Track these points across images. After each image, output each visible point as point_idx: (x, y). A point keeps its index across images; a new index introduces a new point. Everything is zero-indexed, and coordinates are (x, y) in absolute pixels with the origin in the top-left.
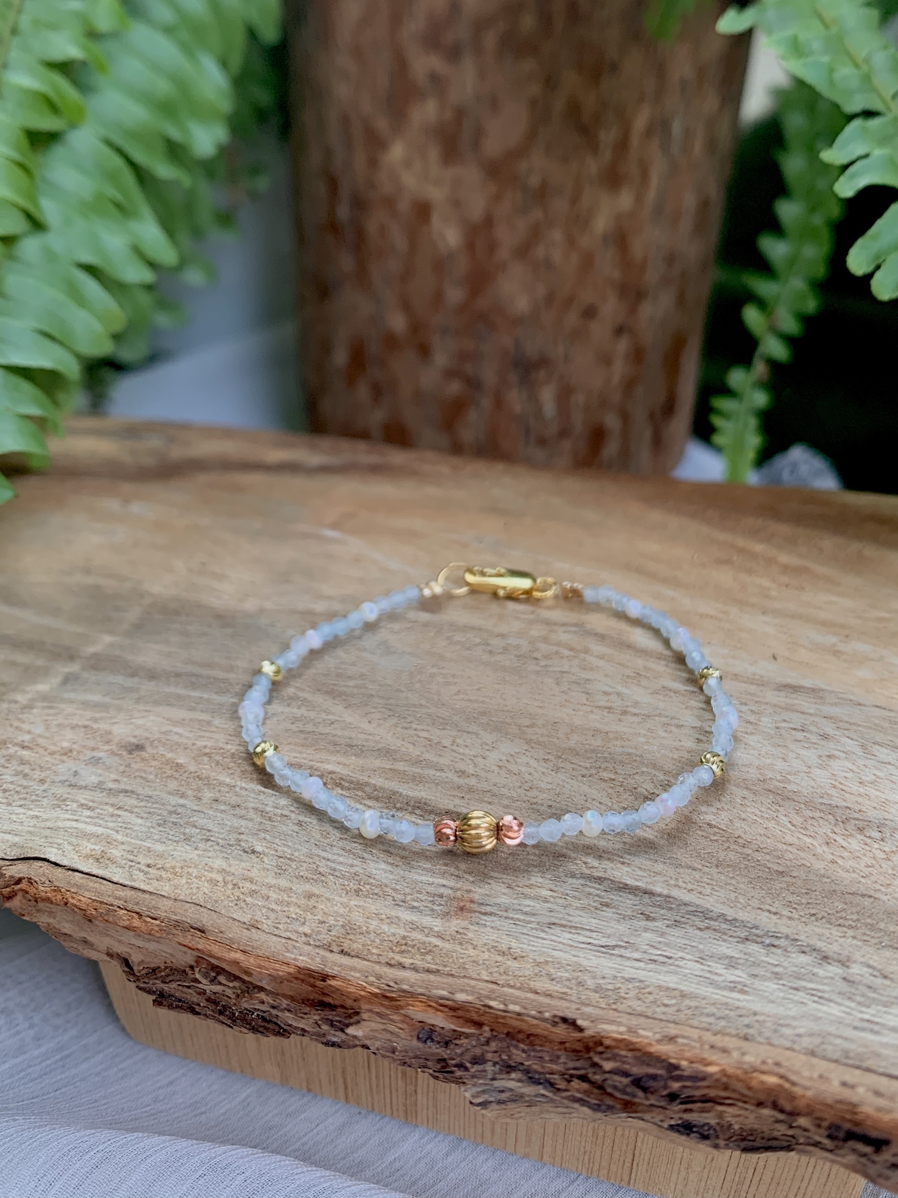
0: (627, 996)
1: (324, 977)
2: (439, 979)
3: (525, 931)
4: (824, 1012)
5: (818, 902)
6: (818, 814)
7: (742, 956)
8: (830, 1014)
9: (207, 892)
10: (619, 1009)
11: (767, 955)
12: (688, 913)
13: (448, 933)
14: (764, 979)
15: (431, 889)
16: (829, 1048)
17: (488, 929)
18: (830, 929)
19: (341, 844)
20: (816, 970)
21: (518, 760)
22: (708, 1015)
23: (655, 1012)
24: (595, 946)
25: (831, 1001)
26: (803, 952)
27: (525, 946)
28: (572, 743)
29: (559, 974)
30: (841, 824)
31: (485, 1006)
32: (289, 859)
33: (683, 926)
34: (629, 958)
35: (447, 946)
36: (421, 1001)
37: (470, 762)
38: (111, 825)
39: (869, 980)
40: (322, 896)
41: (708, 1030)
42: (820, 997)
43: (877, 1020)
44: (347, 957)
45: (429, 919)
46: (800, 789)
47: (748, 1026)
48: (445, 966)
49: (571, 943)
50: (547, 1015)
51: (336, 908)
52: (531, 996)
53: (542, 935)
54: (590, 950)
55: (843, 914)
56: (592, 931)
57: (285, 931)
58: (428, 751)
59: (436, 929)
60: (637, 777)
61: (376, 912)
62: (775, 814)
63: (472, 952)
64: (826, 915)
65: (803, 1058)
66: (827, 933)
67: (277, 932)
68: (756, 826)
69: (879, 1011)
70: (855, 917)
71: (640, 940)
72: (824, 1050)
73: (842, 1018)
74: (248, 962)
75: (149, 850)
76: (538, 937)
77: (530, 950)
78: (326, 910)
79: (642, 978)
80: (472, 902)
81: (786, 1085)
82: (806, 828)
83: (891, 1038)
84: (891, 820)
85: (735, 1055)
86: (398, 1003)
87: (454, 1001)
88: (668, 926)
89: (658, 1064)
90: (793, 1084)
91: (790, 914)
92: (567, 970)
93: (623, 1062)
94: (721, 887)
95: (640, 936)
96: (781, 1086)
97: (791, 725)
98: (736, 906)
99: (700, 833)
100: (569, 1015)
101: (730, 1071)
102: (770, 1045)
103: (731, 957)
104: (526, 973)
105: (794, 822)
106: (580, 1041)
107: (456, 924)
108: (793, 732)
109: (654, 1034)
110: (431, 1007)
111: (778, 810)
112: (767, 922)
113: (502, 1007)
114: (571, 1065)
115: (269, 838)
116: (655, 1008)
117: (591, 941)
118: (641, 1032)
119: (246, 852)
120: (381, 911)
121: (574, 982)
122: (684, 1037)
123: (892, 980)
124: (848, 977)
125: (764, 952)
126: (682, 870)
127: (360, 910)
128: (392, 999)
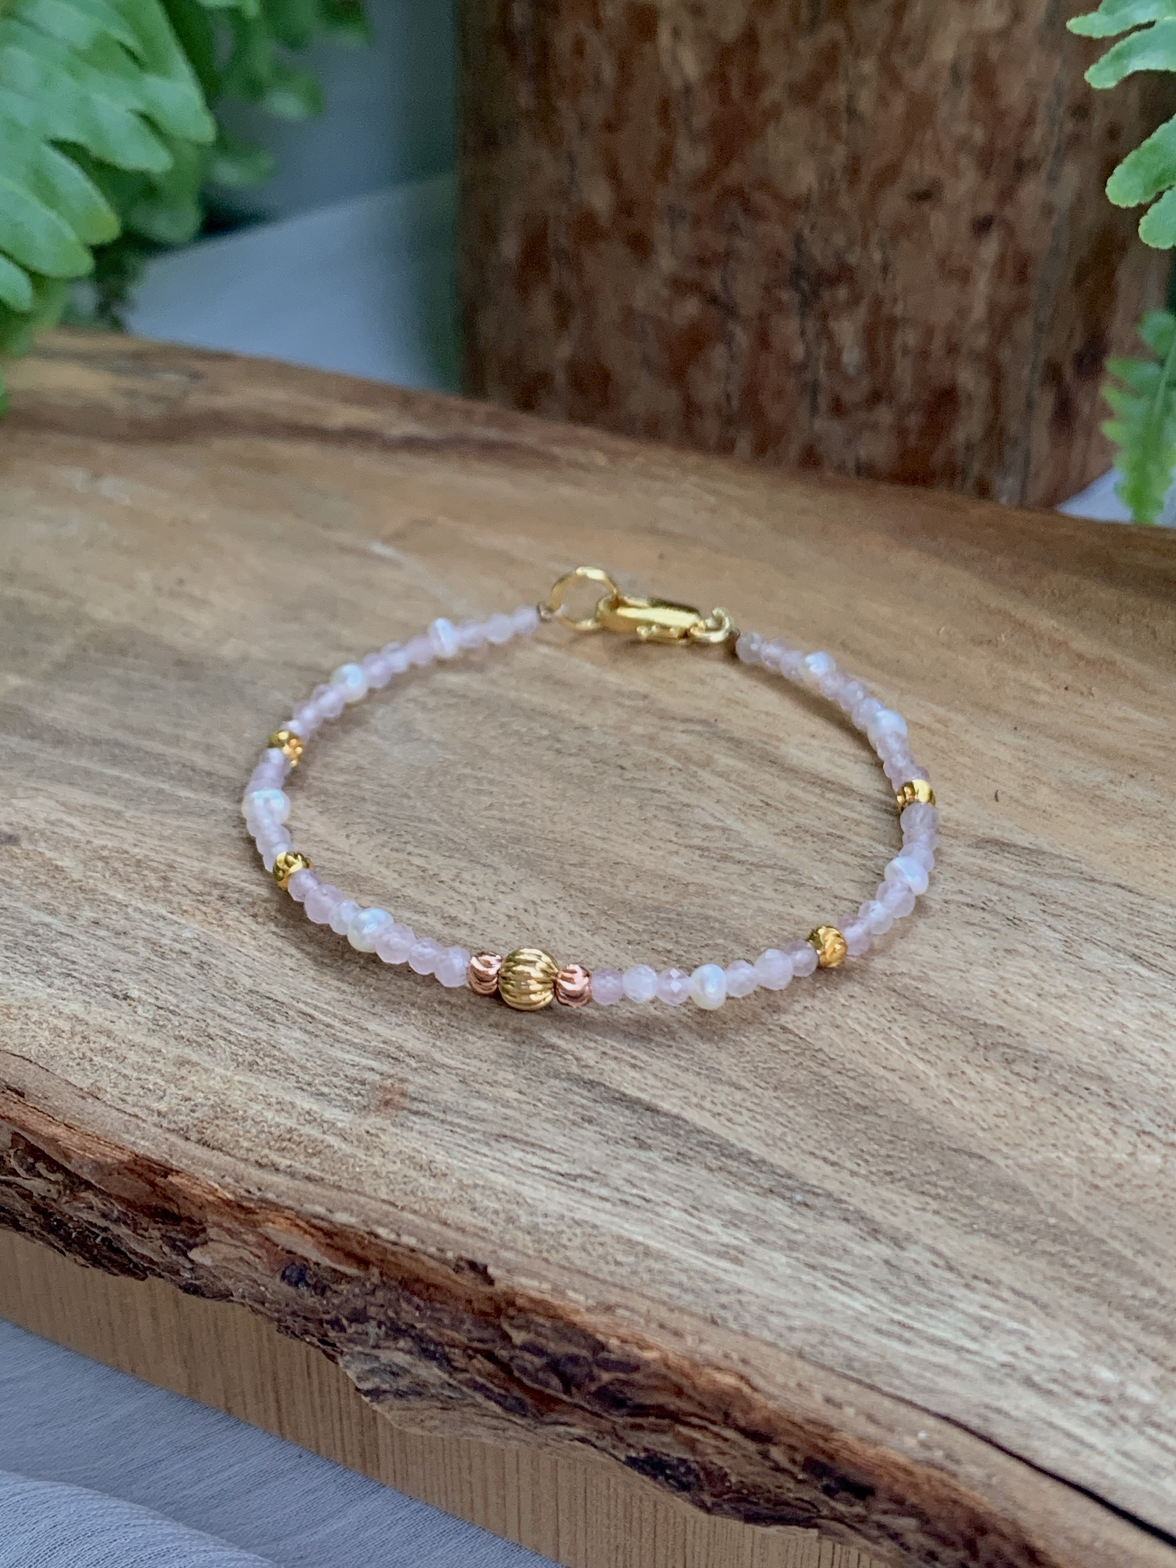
0: (568, 1244)
1: (167, 1171)
2: (319, 1190)
3: (464, 1142)
4: (843, 1304)
5: (903, 1155)
6: (953, 1032)
7: (754, 1212)
8: (849, 1307)
9: (44, 1043)
10: (551, 1259)
11: (790, 1216)
12: (700, 1144)
13: (354, 1131)
14: (773, 1246)
15: (352, 1072)
16: (828, 1351)
17: (415, 1134)
18: (905, 1195)
19: (248, 998)
20: (852, 1245)
21: (540, 910)
22: (672, 1284)
23: (600, 1270)
24: (551, 1172)
25: (855, 1289)
26: (846, 1220)
27: (455, 1162)
28: (629, 895)
29: (486, 1203)
30: (982, 1051)
31: (371, 1233)
32: (171, 1012)
33: (688, 1161)
34: (590, 1195)
35: (346, 1148)
36: (287, 1218)
37: (470, 906)
39: (925, 1269)
40: (199, 1064)
41: (664, 1303)
42: (844, 1283)
43: (912, 1323)
44: (205, 1148)
45: (337, 1111)
46: (940, 991)
47: (723, 1307)
48: (333, 1174)
49: (520, 1164)
50: (450, 1255)
52: (435, 1226)
53: (485, 1150)
54: (543, 1177)
55: (934, 1178)
56: (553, 1151)
57: (134, 1106)
58: (417, 885)
59: (339, 1125)
60: (704, 951)
61: (265, 1093)
62: (889, 1025)
63: (377, 1161)
64: (908, 1176)
65: (784, 1357)
66: (897, 1199)
67: (121, 1106)
68: (852, 1037)
69: (919, 1312)
70: (948, 1184)
71: (615, 1171)
72: (822, 1353)
73: (864, 1314)
74: (71, 1141)
76: (477, 1152)
77: (460, 1168)
78: (197, 1084)
79: (598, 1223)
80: (403, 1094)
81: (746, 1390)
82: (926, 1050)
83: (926, 1352)
84: (1060, 1054)
85: (690, 1341)
86: (256, 1217)
87: (331, 1222)
88: (666, 1159)
89: (583, 1341)
90: (755, 1389)
91: (855, 1168)
92: (499, 1200)
93: (539, 1334)
94: (768, 1117)
95: (618, 1166)
96: (738, 1390)
97: (969, 900)
98: (775, 1145)
99: (767, 1039)
100: (480, 1259)
101: (673, 1359)
102: (746, 1334)
103: (737, 1212)
104: (441, 1196)
105: (912, 1039)
106: (491, 1299)
107: (373, 1121)
108: (968, 910)
109: (587, 1298)
110: (297, 1226)
111: (895, 1020)
112: (812, 1171)
113: (393, 1237)
114: (476, 1334)
115: (152, 980)
116: (602, 1264)
117: (548, 1165)
118: (570, 1293)
119: (116, 996)
120: (273, 1094)
121: (502, 1216)
122: (627, 1308)
123: (960, 1274)
124: (895, 1262)
125: (789, 1211)
126: (719, 1087)
127: (244, 1089)
128: (249, 1211)
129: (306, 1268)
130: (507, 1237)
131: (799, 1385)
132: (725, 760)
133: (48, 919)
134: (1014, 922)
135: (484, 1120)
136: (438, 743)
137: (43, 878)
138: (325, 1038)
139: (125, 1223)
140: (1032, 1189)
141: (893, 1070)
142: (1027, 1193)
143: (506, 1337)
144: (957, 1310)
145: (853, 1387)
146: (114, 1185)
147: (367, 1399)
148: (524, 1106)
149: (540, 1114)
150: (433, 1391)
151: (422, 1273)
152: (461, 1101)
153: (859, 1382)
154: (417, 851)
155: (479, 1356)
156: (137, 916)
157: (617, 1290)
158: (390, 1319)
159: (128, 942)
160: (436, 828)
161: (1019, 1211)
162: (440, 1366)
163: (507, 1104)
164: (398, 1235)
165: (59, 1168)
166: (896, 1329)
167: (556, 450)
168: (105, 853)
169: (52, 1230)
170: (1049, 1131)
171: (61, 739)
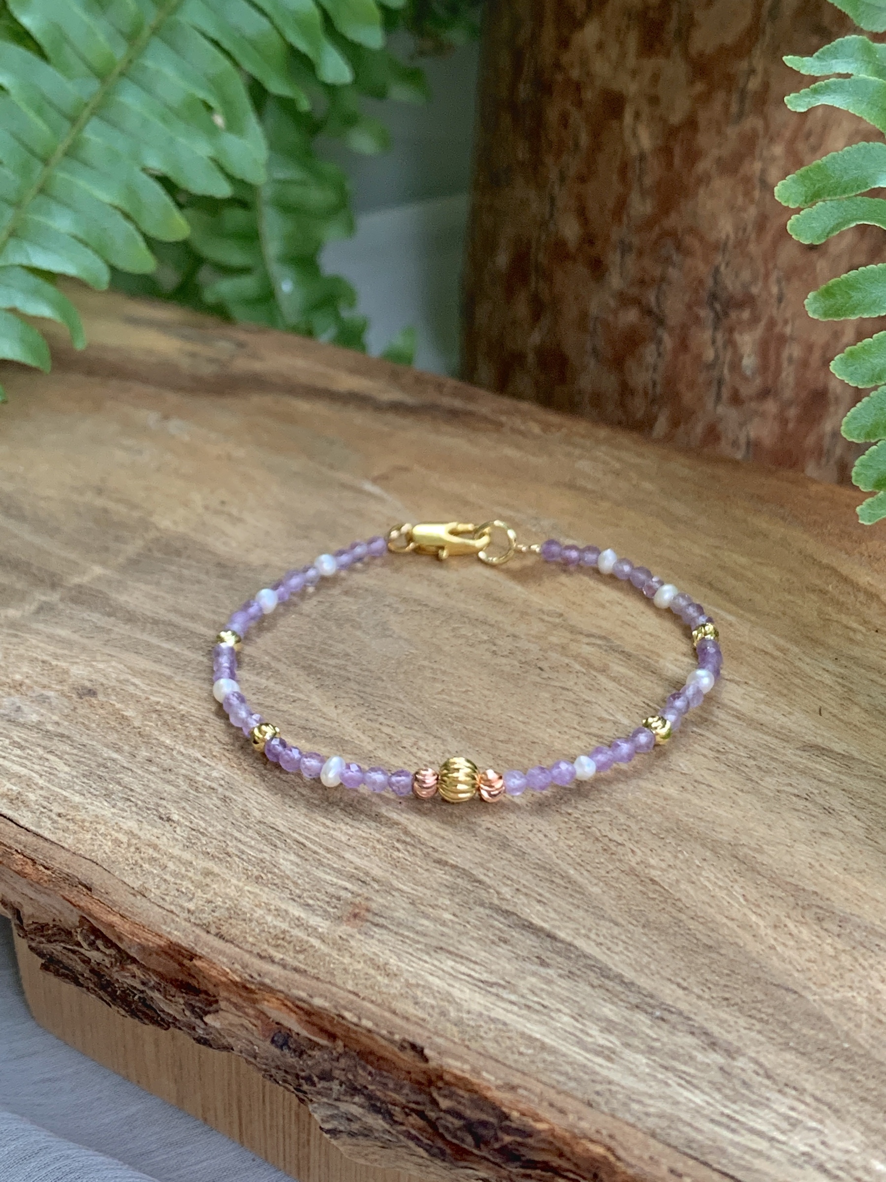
0: (485, 1036)
1: (192, 956)
2: (303, 979)
3: (410, 950)
4: (686, 1098)
5: (737, 986)
6: (779, 893)
7: (623, 1021)
8: (690, 1101)
9: (107, 851)
10: (471, 1047)
11: (651, 1027)
12: (586, 966)
13: (331, 936)
14: (637, 1050)
15: (331, 890)
16: (674, 1133)
17: (375, 941)
18: (737, 1017)
19: (258, 827)
20: (695, 1053)
22: (561, 1073)
23: (507, 1058)
24: (475, 979)
25: (697, 1087)
26: (693, 1033)
27: (404, 965)
29: (425, 999)
30: (800, 910)
31: (339, 1016)
32: (201, 833)
33: (577, 979)
35: (324, 948)
36: (279, 999)
38: (37, 767)
39: (749, 1076)
40: (219, 875)
41: (553, 1087)
42: (688, 1082)
43: (738, 1117)
44: (220, 940)
45: (319, 919)
46: (771, 861)
47: (598, 1093)
48: (313, 968)
49: (451, 971)
50: (397, 1037)
51: (228, 890)
52: (387, 1015)
53: (426, 958)
54: (468, 982)
55: (759, 1006)
56: (477, 964)
57: (170, 904)
58: (385, 748)
59: (320, 930)
60: (595, 816)
61: (267, 901)
62: (732, 884)
63: (347, 960)
64: (740, 1002)
65: (640, 1135)
66: (731, 1020)
67: (161, 903)
68: (703, 891)
69: (743, 1109)
70: (770, 1011)
71: (522, 982)
72: (668, 1134)
73: (701, 1107)
74: (123, 927)
75: (66, 799)
76: (420, 959)
77: (407, 970)
78: (217, 890)
79: (508, 1022)
80: (368, 910)
81: (612, 1159)
82: (758, 906)
83: (746, 1139)
84: (859, 917)
85: (571, 1117)
86: (255, 996)
87: (310, 1004)
88: (560, 976)
89: (490, 1111)
90: (619, 1159)
91: (701, 993)
92: (435, 998)
93: (459, 1103)
94: (637, 948)
95: (524, 978)
96: (605, 1157)
97: (796, 792)
98: (642, 970)
99: (639, 887)
100: (419, 1042)
101: (558, 1131)
102: (613, 1116)
103: (611, 1021)
104: (393, 991)
105: (748, 897)
106: (425, 1072)
107: (344, 929)
108: (794, 799)
109: (497, 1079)
110: (286, 1005)
111: (736, 881)
112: (669, 993)
113: (355, 1020)
114: (413, 1097)
115: (188, 808)
116: (509, 1054)
117: (473, 973)
118: (484, 1074)
119: (161, 818)
120: (272, 902)
121: (437, 1010)
122: (526, 1089)
123: (775, 1082)
124: (727, 1069)
125: (649, 1022)
126: (602, 922)
127: (252, 897)
128: (251, 991)
129: (289, 1036)
130: (440, 1027)
131: (651, 1158)
132: (618, 668)
133: (115, 756)
134: (829, 811)
135: (425, 935)
136: (406, 640)
137: (113, 724)
138: (313, 862)
139: (158, 990)
140: (833, 1020)
141: (733, 920)
142: (828, 1022)
143: (434, 1102)
144: (771, 1108)
145: (691, 1162)
146: (153, 962)
147: (328, 1136)
148: (458, 927)
149: (467, 933)
150: (377, 1135)
151: (375, 1048)
152: (410, 919)
153: (696, 1159)
154: (385, 722)
155: (414, 1115)
156: (180, 758)
157: (518, 1075)
158: (350, 1080)
159: (173, 777)
160: (401, 705)
161: (821, 1036)
162: (384, 1118)
163: (444, 924)
164: (360, 1019)
165: (114, 946)
166: (724, 1120)
167: (503, 419)
168: (159, 708)
169: (103, 988)
170: (848, 975)
171: (131, 618)
